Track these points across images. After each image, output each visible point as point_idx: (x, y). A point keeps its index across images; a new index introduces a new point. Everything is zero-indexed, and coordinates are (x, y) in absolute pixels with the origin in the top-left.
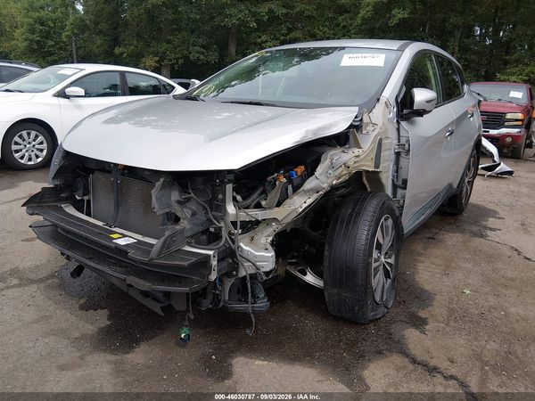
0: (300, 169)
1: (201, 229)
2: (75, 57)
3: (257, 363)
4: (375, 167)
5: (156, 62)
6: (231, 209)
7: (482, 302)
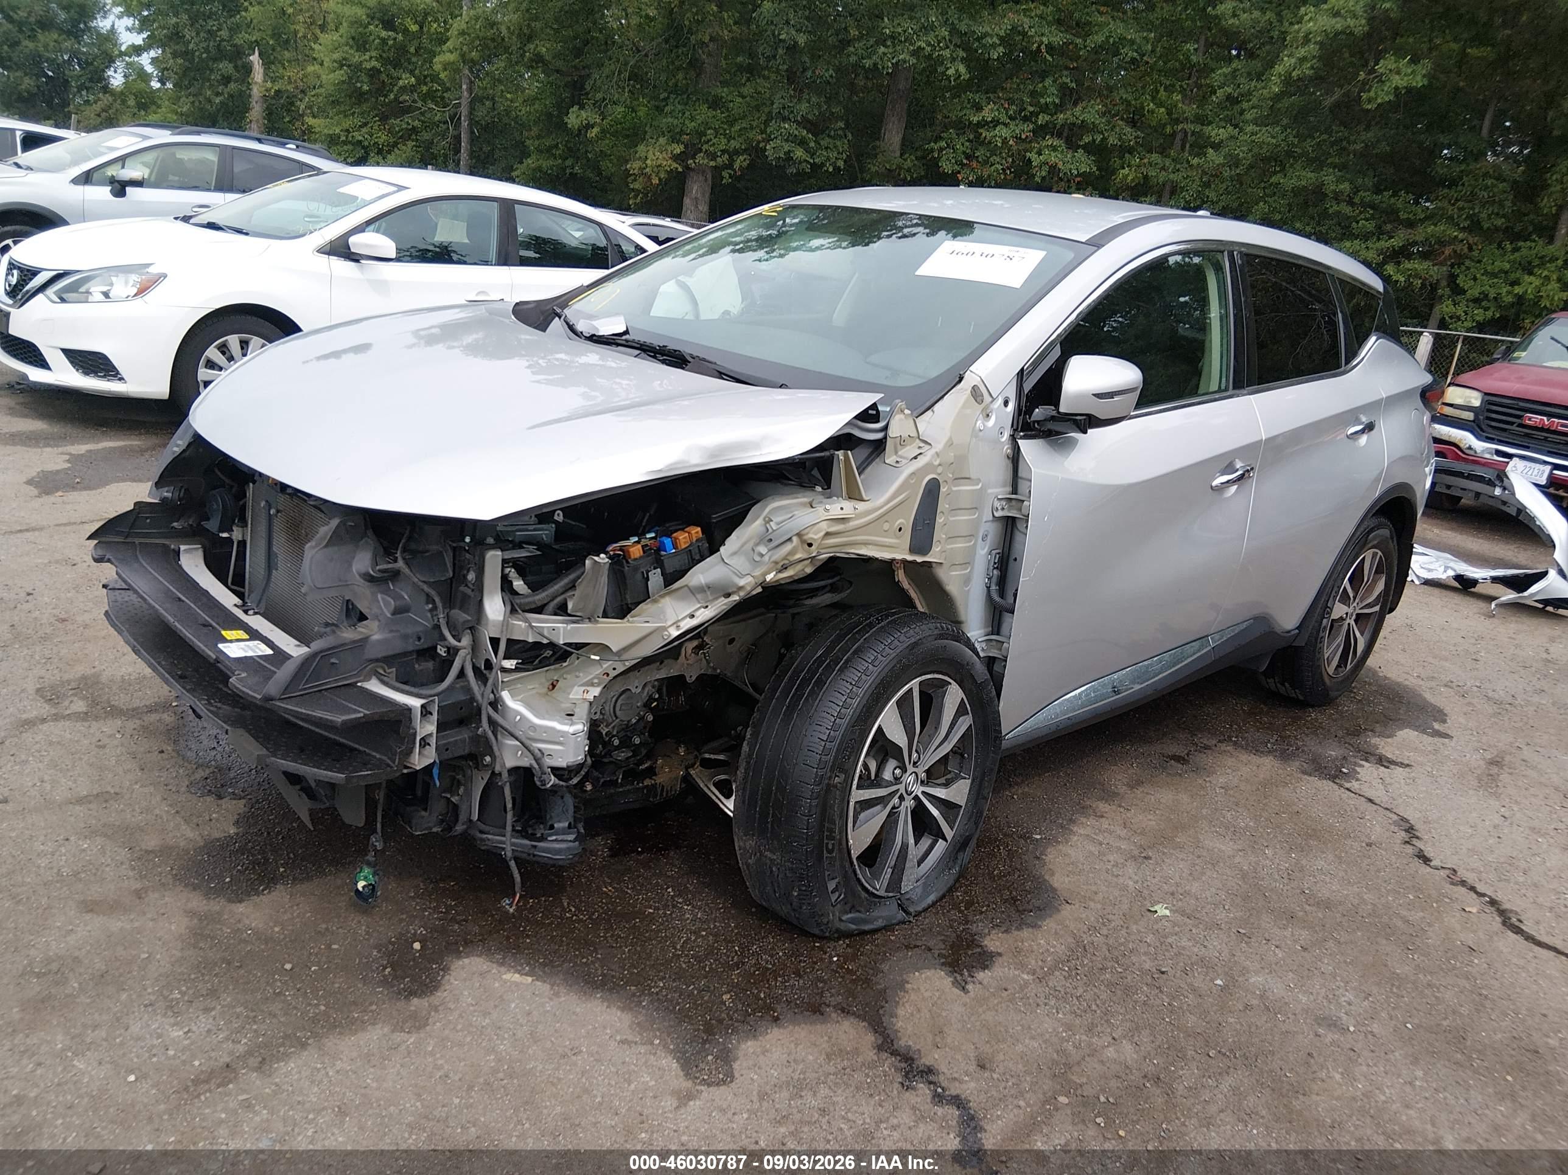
0: (689, 536)
1: (412, 645)
2: (465, 124)
3: (507, 976)
4: (912, 550)
5: (676, 158)
6: (494, 607)
7: (1184, 943)
